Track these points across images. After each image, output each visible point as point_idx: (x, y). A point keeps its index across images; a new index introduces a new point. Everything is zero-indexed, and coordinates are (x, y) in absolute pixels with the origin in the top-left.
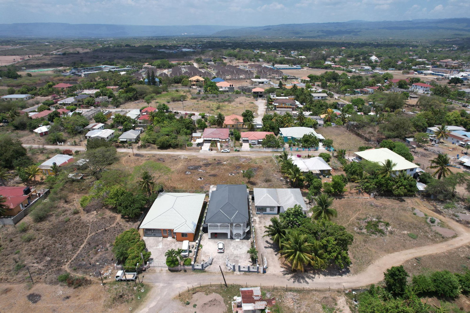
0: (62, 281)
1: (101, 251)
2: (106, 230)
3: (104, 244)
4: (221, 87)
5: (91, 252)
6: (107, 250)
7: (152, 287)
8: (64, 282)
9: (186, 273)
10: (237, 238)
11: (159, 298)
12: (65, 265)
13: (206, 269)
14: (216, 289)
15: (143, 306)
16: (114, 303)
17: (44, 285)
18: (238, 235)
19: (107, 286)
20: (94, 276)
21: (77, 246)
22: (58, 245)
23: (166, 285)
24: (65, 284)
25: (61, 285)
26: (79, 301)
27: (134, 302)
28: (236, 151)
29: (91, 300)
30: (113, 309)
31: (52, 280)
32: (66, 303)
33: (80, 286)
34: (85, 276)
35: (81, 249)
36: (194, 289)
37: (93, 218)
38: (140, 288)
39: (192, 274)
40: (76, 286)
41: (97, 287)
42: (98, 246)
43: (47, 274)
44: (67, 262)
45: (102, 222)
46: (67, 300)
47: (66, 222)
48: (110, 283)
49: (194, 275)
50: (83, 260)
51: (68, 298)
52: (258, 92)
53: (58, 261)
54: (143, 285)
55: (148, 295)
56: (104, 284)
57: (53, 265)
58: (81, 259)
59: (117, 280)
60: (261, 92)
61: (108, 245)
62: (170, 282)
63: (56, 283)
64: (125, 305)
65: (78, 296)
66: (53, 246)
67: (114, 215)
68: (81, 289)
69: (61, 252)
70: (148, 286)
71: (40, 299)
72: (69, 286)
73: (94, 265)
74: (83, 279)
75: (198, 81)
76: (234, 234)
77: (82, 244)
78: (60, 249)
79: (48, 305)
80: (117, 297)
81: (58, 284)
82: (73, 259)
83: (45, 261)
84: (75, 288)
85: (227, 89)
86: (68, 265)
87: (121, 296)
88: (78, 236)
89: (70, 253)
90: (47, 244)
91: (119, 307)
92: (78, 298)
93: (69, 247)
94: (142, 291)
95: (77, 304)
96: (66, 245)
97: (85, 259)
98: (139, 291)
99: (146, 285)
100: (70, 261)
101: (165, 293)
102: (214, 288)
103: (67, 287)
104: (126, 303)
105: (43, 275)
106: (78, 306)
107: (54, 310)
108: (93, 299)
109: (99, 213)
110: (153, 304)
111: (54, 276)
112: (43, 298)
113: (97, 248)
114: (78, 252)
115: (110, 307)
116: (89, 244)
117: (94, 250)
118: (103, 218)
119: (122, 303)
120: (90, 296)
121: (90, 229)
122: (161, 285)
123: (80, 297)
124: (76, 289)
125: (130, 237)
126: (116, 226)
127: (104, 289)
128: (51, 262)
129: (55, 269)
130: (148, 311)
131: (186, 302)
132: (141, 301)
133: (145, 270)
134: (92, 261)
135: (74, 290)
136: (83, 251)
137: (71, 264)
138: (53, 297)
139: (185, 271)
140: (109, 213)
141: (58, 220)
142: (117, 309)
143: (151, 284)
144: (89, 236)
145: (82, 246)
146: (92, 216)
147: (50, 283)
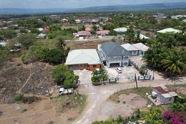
0: (18, 100)
1: (42, 81)
2: (41, 71)
3: (43, 77)
4: (77, 22)
5: (35, 82)
6: (46, 80)
7: (87, 96)
8: (20, 101)
9: (106, 85)
10: (125, 66)
11: (96, 101)
12: (18, 91)
13: (117, 81)
14: (131, 91)
15: (86, 109)
16: (64, 109)
17: (4, 105)
18: (126, 64)
19: (54, 100)
20: (42, 95)
21: (24, 80)
22: (10, 81)
23: (96, 93)
24: (21, 102)
25: (18, 103)
26: (35, 111)
27: (78, 106)
28: (97, 38)
29: (45, 109)
30: (65, 113)
31: (10, 101)
32: (24, 114)
33: (33, 102)
34: (35, 96)
35: (27, 81)
36: (117, 93)
37: (31, 66)
38: (79, 97)
39: (110, 85)
40: (30, 102)
41: (46, 101)
42: (39, 78)
43: (4, 97)
44: (19, 89)
45: (37, 68)
46: (25, 112)
47: (14, 69)
48: (55, 97)
49: (112, 86)
50: (31, 87)
51: (25, 110)
52: (94, 22)
53: (12, 89)
54: (80, 95)
55: (87, 101)
56: (51, 98)
57: (8, 92)
58: (29, 86)
59: (60, 94)
60: (96, 22)
61: (46, 78)
62: (98, 91)
63: (13, 102)
64: (73, 109)
65: (33, 108)
66: (7, 82)
67: (44, 64)
68: (35, 103)
69: (14, 84)
70: (84, 95)
71: (2, 115)
72: (24, 103)
73: (40, 89)
74: (34, 97)
75: (65, 21)
76: (123, 63)
77: (27, 79)
78: (12, 83)
79: (10, 118)
80: (65, 105)
81: (15, 103)
82: (23, 87)
83: (2, 91)
84: (29, 104)
85: (80, 22)
86: (20, 91)
87: (68, 104)
88: (23, 76)
89: (20, 84)
90: (2, 81)
91: (68, 112)
92: (33, 109)
93: (19, 81)
94: (82, 99)
95: (34, 114)
96: (16, 80)
97: (32, 86)
98: (79, 99)
99: (83, 95)
100: (21, 88)
101: (99, 98)
102: (130, 91)
103: (23, 103)
104: (73, 108)
105: (2, 99)
106: (36, 115)
107: (15, 121)
108: (46, 109)
109: (34, 64)
110: (94, 106)
111: (11, 98)
112: (4, 114)
113: (39, 79)
114: (25, 83)
115: (62, 112)
116: (33, 78)
117: (36, 81)
118: (37, 66)
119: (70, 108)
120: (43, 107)
121: (30, 71)
122: (93, 94)
123: (35, 108)
124: (31, 104)
125: (62, 68)
126: (47, 68)
127: (53, 102)
128: (7, 90)
129: (10, 94)
130: (92, 111)
131: (117, 101)
132: (84, 105)
133: (77, 87)
134: (38, 87)
135: (29, 105)
136: (29, 82)
137: (22, 90)
138: (13, 111)
139: (105, 84)
140: (40, 64)
141: (7, 69)
142: (68, 113)
143: (86, 94)
144: (31, 75)
145: (28, 80)
146: (30, 65)
147: (8, 103)
